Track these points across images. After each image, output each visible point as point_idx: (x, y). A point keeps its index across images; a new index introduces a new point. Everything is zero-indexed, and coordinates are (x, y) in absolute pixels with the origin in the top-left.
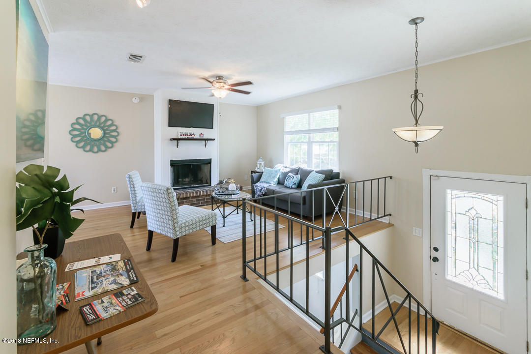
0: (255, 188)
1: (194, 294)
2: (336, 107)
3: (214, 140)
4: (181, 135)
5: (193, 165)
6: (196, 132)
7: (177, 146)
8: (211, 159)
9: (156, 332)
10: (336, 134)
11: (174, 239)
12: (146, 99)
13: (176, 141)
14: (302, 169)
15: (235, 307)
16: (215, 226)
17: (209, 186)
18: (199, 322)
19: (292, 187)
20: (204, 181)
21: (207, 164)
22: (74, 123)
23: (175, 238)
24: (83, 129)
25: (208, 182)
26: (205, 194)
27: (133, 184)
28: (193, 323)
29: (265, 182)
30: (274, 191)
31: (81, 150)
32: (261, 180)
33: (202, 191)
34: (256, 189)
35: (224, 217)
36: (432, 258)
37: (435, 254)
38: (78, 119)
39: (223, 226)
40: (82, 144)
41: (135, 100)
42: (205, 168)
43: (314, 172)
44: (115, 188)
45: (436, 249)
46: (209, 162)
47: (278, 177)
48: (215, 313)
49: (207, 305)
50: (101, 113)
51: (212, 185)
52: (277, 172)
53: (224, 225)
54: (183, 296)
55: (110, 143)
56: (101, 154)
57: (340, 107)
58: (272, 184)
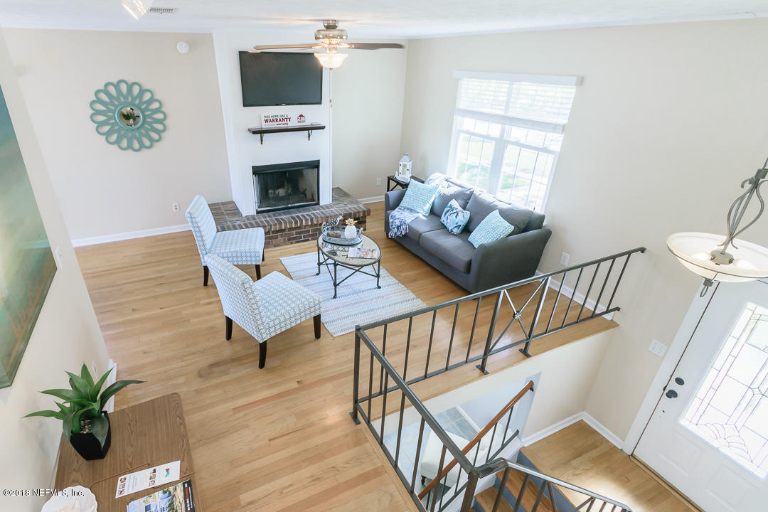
0: (391, 220)
1: (287, 437)
2: (575, 79)
3: (323, 128)
4: (266, 121)
5: (289, 171)
6: (291, 113)
7: (262, 141)
8: (319, 161)
9: (240, 496)
10: (559, 137)
11: (260, 344)
12: (199, 42)
13: (259, 135)
14: (476, 198)
15: (338, 470)
16: (320, 315)
17: (316, 205)
18: (291, 488)
19: (452, 231)
20: (309, 196)
21: (313, 168)
22: (93, 101)
23: (261, 342)
24: (110, 110)
25: (314, 199)
26: (310, 223)
27: (198, 227)
28: (284, 488)
29: (408, 209)
30: (421, 234)
31: (115, 147)
32: (401, 205)
33: (306, 216)
34: (393, 222)
35: (336, 285)
36: (667, 391)
37: (674, 386)
38: (97, 92)
39: (335, 297)
40: (114, 137)
41: (182, 48)
42: (309, 174)
43: (496, 213)
44: (177, 204)
45: (680, 381)
46: (315, 165)
47: (431, 202)
48: (312, 476)
49: (303, 461)
50: (131, 80)
51: (321, 204)
52: (431, 191)
53: (336, 295)
54: (274, 439)
55: (155, 132)
56: (144, 151)
57: (581, 82)
58: (420, 215)
